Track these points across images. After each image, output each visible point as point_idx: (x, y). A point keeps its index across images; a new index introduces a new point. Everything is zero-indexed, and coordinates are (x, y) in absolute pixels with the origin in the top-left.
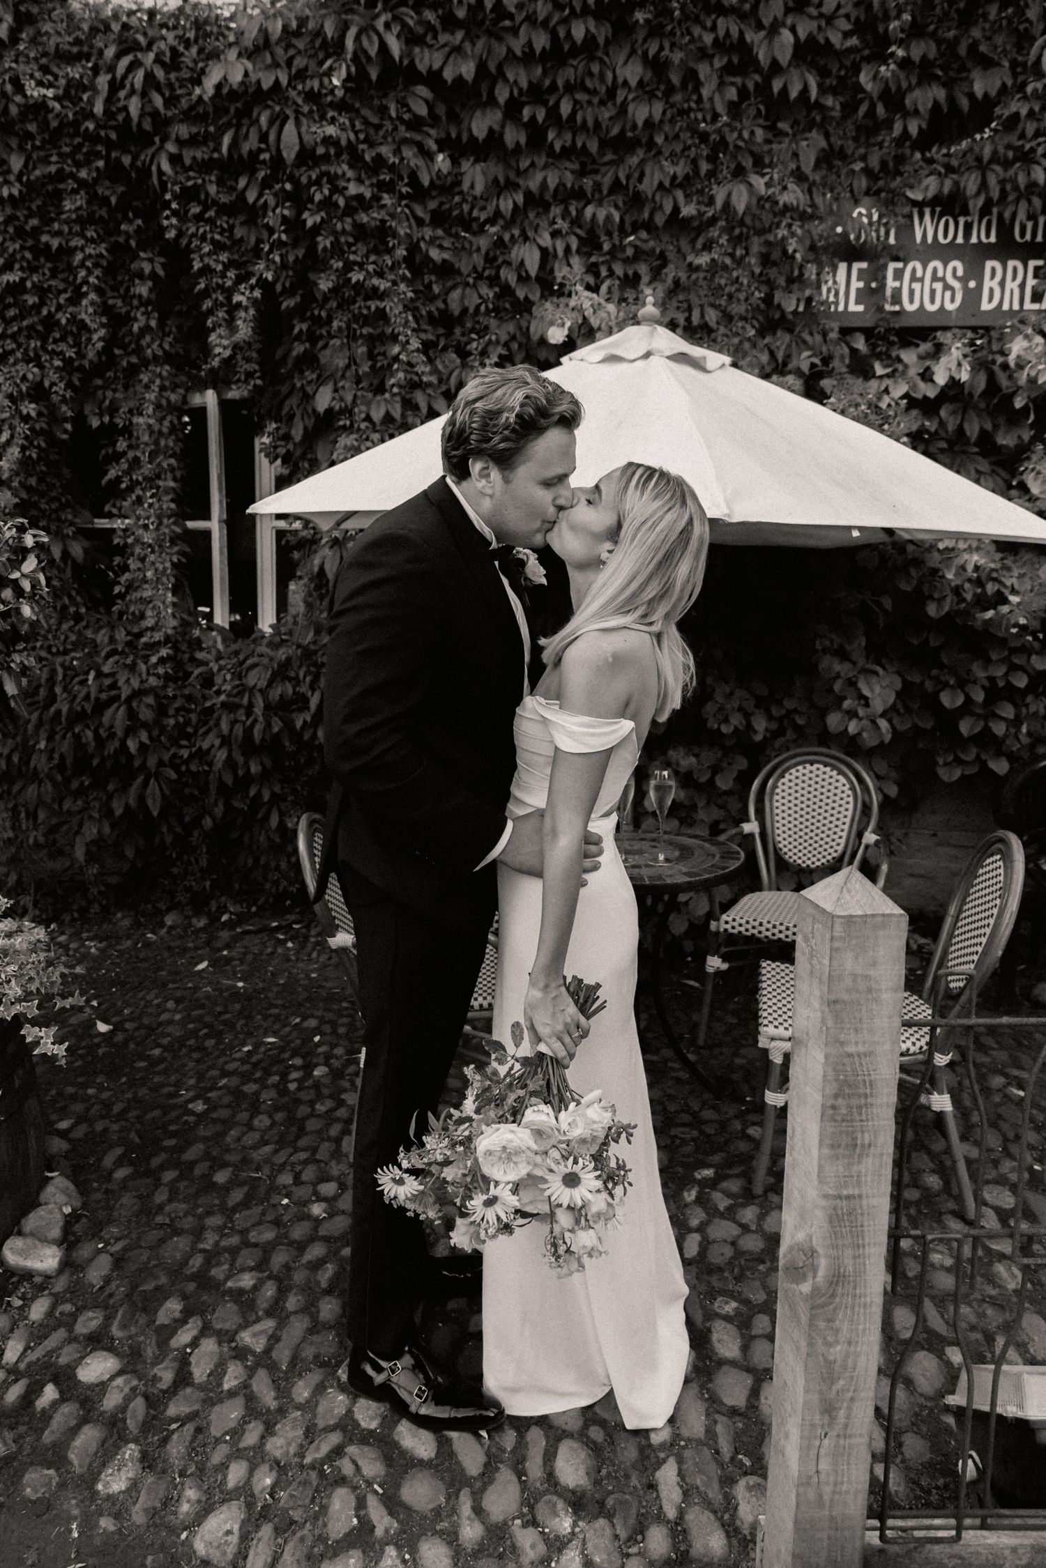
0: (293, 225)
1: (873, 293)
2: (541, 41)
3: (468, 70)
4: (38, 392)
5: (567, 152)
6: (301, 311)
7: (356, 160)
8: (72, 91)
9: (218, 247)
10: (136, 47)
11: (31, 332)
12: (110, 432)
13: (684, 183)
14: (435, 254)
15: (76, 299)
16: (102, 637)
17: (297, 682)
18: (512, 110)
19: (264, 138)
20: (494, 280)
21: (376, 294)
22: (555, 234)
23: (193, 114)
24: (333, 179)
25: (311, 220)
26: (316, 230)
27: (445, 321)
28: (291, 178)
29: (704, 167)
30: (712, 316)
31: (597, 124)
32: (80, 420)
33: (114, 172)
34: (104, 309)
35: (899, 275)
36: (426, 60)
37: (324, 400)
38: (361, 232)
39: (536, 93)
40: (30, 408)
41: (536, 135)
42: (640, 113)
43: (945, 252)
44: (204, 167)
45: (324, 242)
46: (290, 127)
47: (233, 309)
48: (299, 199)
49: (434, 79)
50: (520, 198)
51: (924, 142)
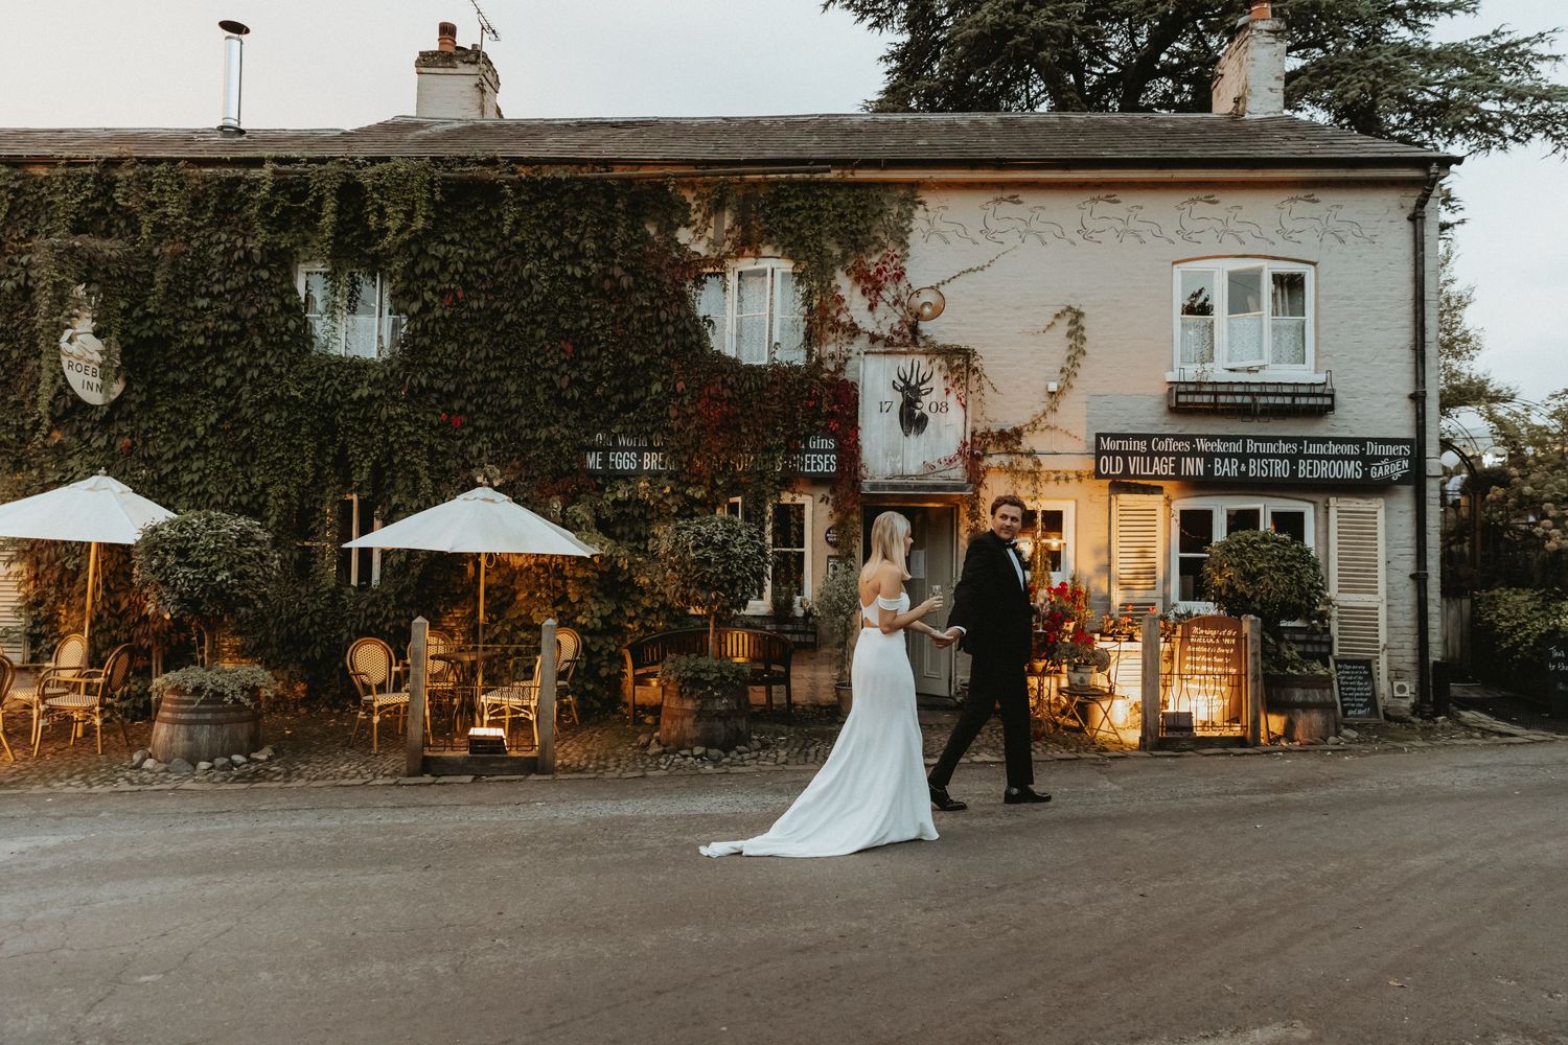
0: (385, 440)
1: (605, 462)
2: (479, 377)
3: (452, 387)
4: (286, 495)
5: (491, 413)
6: (389, 468)
7: (408, 418)
8: (307, 392)
9: (358, 446)
10: (333, 378)
11: (285, 473)
12: (314, 510)
13: (531, 426)
14: (440, 448)
15: (304, 461)
16: (303, 590)
17: (379, 607)
18: (469, 400)
19: (375, 412)
20: (462, 457)
21: (414, 464)
22: (483, 443)
23: (351, 401)
24: (400, 426)
25: (391, 439)
26: (393, 442)
27: (445, 472)
28: (384, 425)
29: (537, 421)
30: (535, 473)
31: (500, 405)
32: (302, 504)
33: (321, 418)
34: (314, 465)
35: (614, 457)
36: (438, 384)
37: (395, 500)
38: (410, 443)
39: (479, 393)
40: (282, 502)
41: (479, 408)
42: (514, 402)
43: (630, 450)
44: (355, 419)
45: (396, 446)
46: (384, 409)
47: (362, 468)
48: (387, 431)
49: (440, 391)
50: (471, 429)
51: (617, 413)
